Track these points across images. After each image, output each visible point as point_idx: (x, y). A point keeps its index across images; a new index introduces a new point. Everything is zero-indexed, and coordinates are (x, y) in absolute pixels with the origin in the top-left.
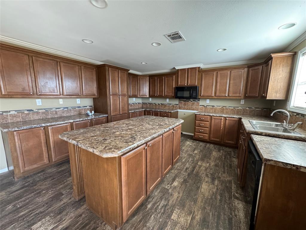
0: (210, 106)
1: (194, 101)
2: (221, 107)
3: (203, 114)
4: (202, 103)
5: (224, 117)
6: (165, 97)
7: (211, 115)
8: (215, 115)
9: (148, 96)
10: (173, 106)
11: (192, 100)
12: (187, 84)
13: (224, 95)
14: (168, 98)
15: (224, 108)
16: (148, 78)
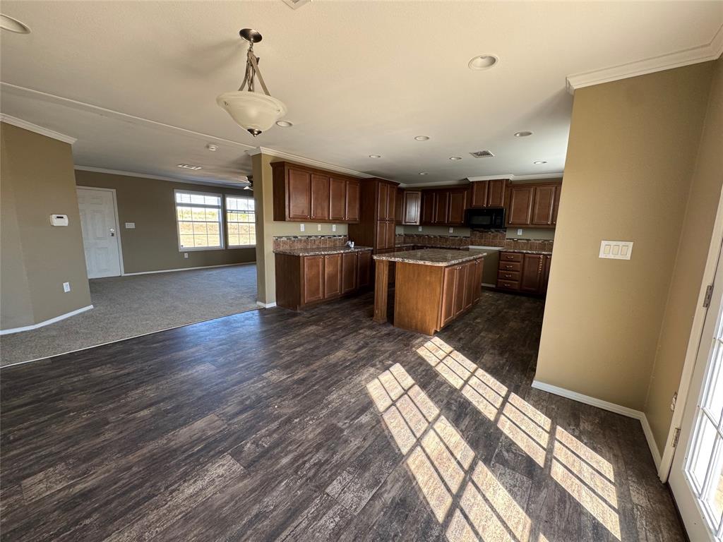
0: (523, 239)
1: (496, 231)
2: (540, 242)
3: (512, 251)
4: (509, 235)
5: (543, 254)
6: (449, 225)
7: (525, 251)
8: (530, 252)
9: (418, 224)
10: (461, 240)
11: (493, 230)
12: (487, 205)
13: (544, 222)
14: (452, 227)
15: (546, 242)
16: (420, 193)
